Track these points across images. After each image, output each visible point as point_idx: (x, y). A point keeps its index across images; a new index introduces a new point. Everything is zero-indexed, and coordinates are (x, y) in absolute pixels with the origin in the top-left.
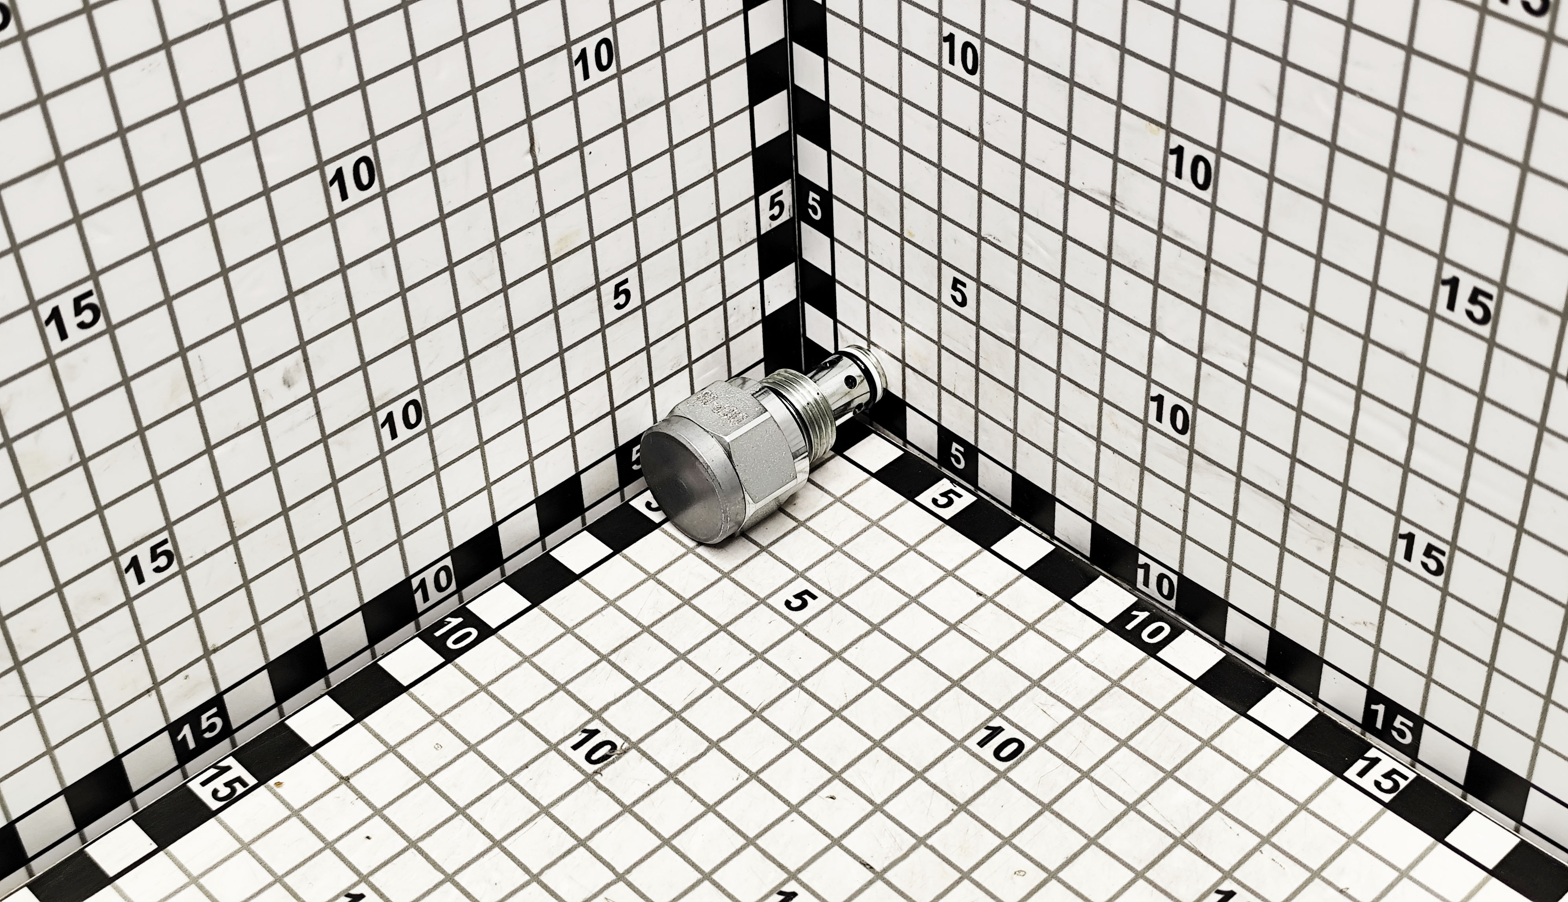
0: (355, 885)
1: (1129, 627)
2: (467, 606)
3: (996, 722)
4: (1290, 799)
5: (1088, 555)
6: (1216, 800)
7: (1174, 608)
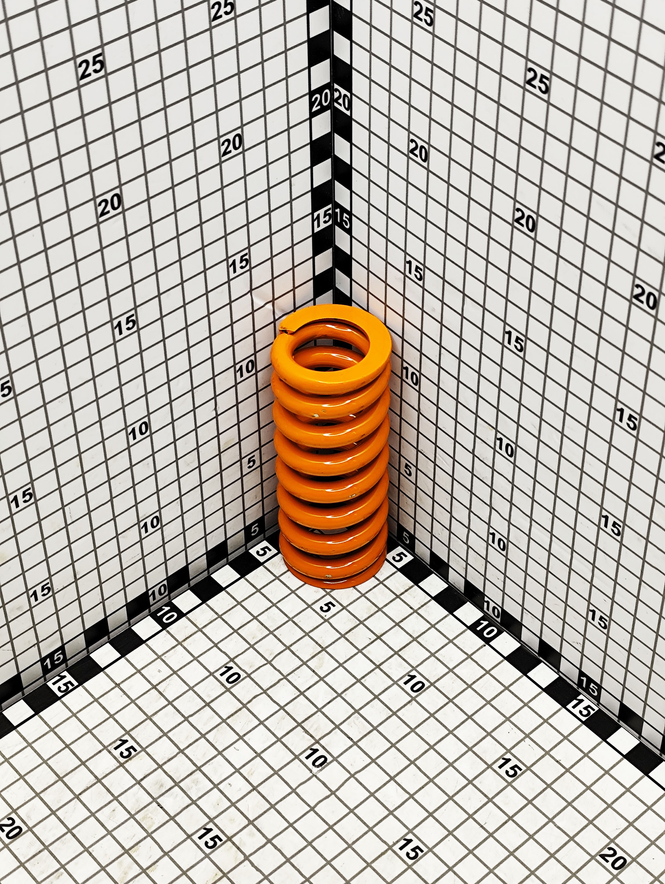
0: (124, 735)
1: (478, 629)
2: (173, 601)
3: (413, 673)
4: (540, 716)
5: (463, 592)
6: (508, 716)
7: (499, 621)
